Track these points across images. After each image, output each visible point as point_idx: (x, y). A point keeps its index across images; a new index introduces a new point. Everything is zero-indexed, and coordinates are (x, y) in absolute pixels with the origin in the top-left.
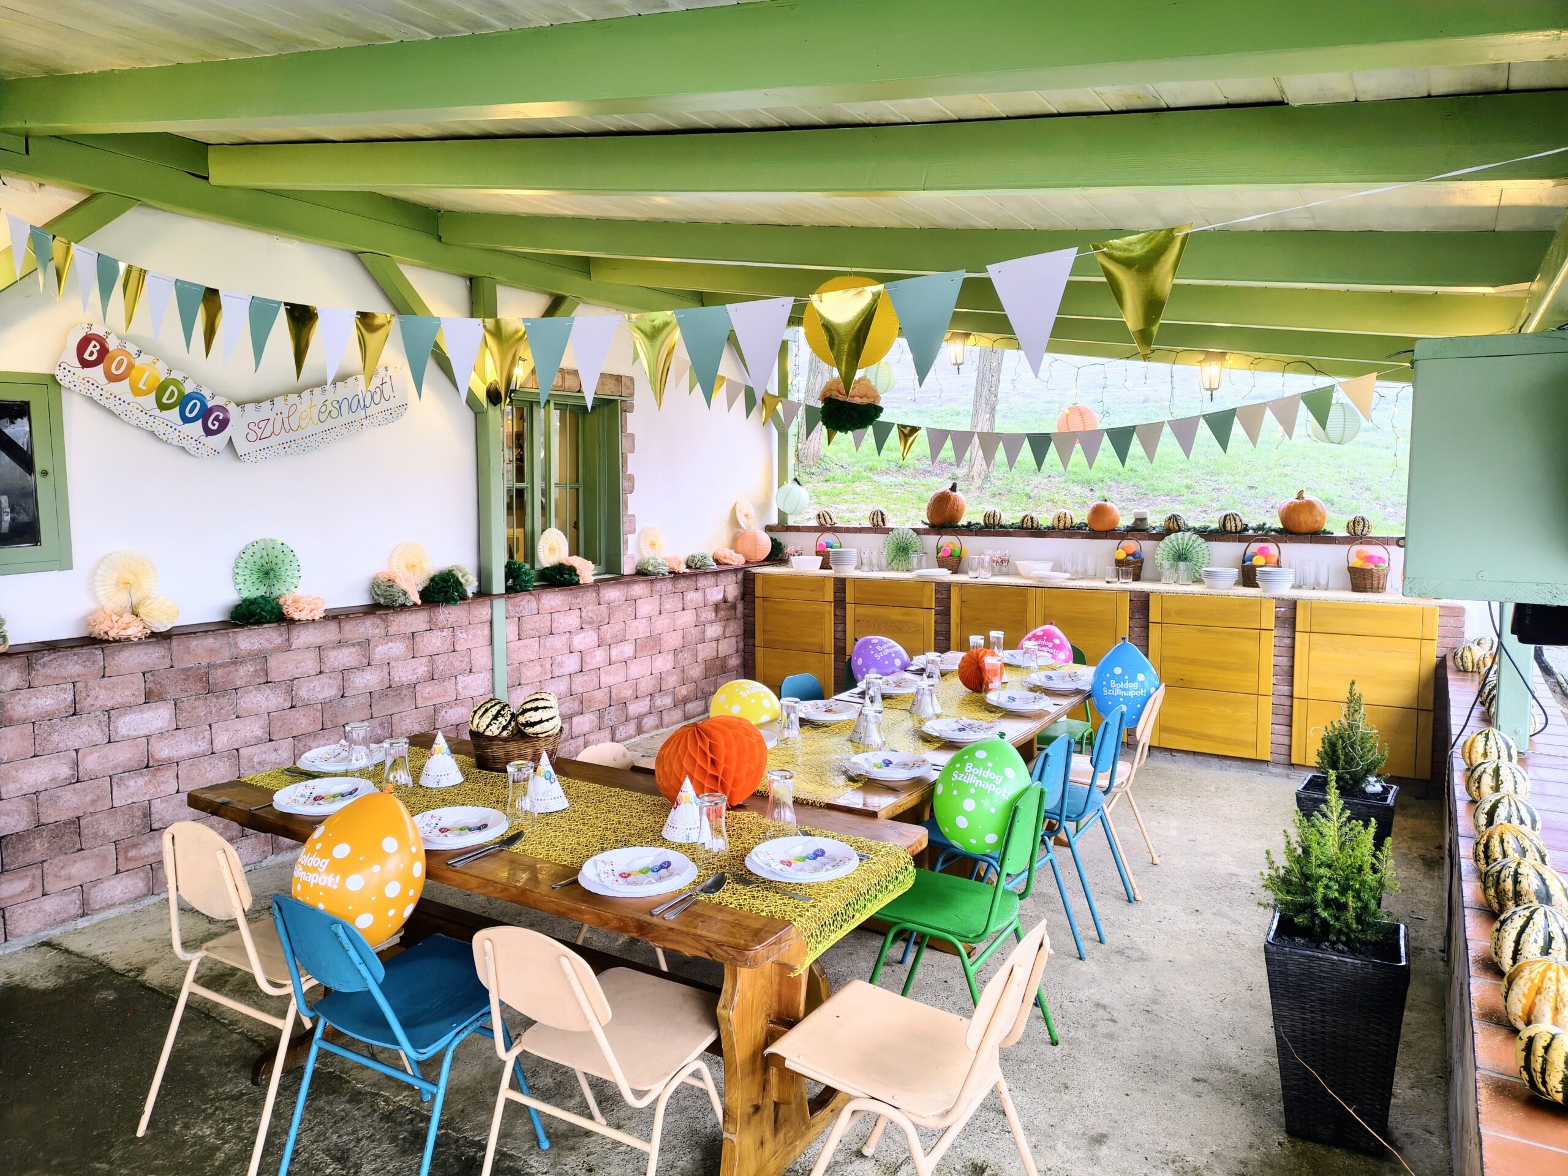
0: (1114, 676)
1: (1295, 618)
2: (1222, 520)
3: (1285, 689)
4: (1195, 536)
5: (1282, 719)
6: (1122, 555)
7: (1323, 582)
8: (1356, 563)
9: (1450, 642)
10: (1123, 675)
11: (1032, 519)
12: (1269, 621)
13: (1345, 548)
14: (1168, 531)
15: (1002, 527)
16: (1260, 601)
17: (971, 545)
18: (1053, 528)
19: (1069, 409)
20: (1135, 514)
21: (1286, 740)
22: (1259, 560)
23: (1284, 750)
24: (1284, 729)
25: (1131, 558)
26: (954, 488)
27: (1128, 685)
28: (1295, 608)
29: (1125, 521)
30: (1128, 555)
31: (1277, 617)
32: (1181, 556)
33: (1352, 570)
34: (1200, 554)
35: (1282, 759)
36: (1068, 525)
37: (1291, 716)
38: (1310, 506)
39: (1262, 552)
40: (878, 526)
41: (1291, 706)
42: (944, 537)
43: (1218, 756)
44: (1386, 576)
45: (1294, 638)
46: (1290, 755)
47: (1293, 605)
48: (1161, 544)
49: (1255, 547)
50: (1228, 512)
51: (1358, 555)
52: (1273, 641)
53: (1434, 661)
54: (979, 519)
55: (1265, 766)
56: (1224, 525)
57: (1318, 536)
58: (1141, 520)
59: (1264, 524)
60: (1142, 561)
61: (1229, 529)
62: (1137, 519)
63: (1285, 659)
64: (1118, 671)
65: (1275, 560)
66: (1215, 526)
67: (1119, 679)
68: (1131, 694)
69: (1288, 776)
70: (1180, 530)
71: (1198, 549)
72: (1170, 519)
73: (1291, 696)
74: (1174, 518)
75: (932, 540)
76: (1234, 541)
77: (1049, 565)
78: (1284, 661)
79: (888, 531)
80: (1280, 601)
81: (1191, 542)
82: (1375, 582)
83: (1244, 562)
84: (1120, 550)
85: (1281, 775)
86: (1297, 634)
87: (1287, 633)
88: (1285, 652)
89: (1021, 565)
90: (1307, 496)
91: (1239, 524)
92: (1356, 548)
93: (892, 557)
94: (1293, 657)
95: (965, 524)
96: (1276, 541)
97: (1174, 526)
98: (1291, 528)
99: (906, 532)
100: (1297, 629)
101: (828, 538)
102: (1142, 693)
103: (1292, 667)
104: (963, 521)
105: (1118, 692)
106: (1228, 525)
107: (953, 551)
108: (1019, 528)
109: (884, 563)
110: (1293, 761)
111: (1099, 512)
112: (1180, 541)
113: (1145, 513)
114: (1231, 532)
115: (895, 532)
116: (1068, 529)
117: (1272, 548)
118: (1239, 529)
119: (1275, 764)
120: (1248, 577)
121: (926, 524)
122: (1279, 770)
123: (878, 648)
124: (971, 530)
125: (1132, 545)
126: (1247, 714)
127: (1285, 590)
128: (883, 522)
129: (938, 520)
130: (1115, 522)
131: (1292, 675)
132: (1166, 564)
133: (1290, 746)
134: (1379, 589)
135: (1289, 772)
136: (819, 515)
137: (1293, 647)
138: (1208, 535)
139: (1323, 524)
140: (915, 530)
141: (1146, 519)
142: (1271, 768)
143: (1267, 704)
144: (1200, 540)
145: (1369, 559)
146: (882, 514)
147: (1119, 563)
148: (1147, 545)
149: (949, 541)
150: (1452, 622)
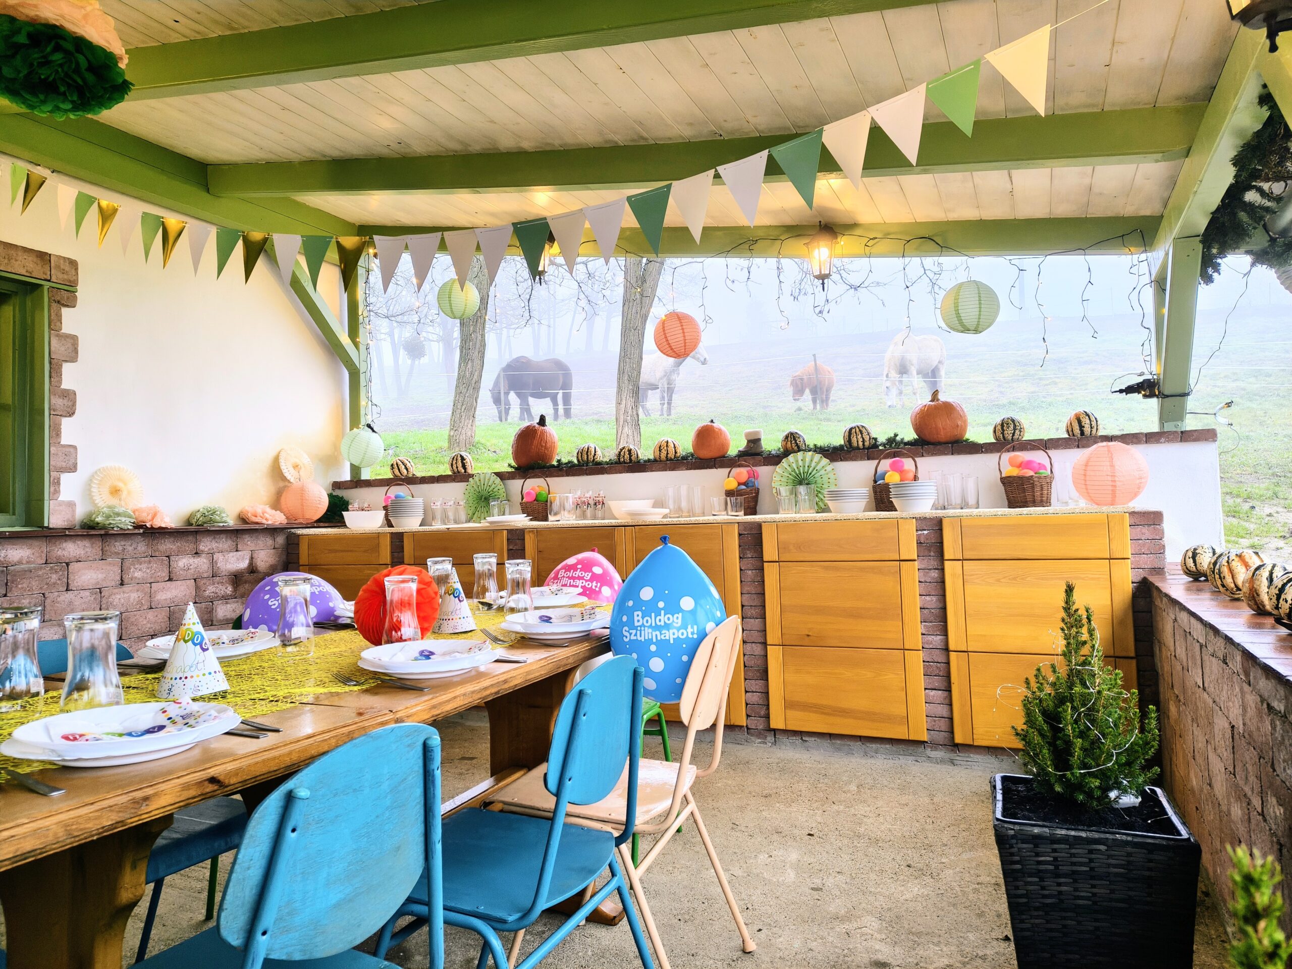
0: (639, 604)
1: (942, 543)
2: (847, 434)
3: (937, 640)
4: (818, 456)
5: (937, 682)
6: (732, 484)
7: (972, 501)
8: (1010, 471)
9: (1147, 561)
10: (655, 600)
11: (630, 451)
12: (910, 549)
13: (991, 459)
14: (786, 453)
15: (599, 463)
16: (899, 525)
18: (655, 460)
20: (747, 435)
21: (943, 711)
22: (893, 478)
23: (943, 725)
24: (939, 695)
25: (743, 487)
26: (542, 421)
27: (663, 619)
28: (941, 530)
29: (736, 445)
30: (739, 484)
31: (919, 543)
32: (801, 480)
33: (1006, 481)
34: (825, 479)
35: (941, 737)
36: (671, 455)
37: (948, 676)
38: (948, 408)
39: (895, 468)
40: (460, 474)
41: (948, 663)
42: (528, 480)
43: (860, 738)
44: (1049, 484)
45: (943, 570)
46: (952, 732)
47: (938, 524)
48: (778, 469)
49: (885, 464)
50: (853, 425)
51: (1012, 463)
52: (917, 576)
53: (1129, 588)
54: (571, 456)
55: (921, 749)
56: (850, 441)
57: (958, 446)
58: (754, 442)
59: (896, 435)
60: (757, 492)
61: (855, 444)
62: (749, 441)
63: (934, 598)
64: (646, 594)
65: (911, 475)
66: (838, 440)
67: (650, 608)
68: (670, 635)
69: (952, 762)
70: (799, 450)
71: (822, 472)
72: (787, 437)
73: (946, 650)
74: (792, 437)
75: (516, 485)
76: (862, 459)
77: (650, 502)
78: (932, 601)
79: (468, 478)
80: (922, 521)
81: (813, 465)
82: (1038, 494)
83: (875, 481)
84: (730, 479)
85: (942, 761)
86: (946, 563)
87: (934, 563)
88: (932, 589)
89: (614, 505)
90: (943, 398)
91: (867, 438)
92: (1006, 456)
94: (944, 596)
95: (556, 463)
96: (913, 456)
97: (792, 446)
98: (928, 437)
99: (488, 477)
100: (946, 556)
102: (691, 632)
103: (944, 609)
104: (553, 460)
106: (854, 440)
107: (539, 496)
108: (616, 463)
109: (463, 517)
110: (958, 739)
111: (706, 435)
112: (801, 463)
113: (757, 433)
114: (858, 448)
115: (476, 478)
116: (671, 460)
117: (908, 462)
118: (867, 444)
119: (934, 745)
120: (882, 500)
121: (510, 466)
122: (939, 754)
124: (562, 469)
125: (742, 473)
126: (893, 678)
127: (924, 507)
128: (464, 466)
129: (524, 462)
130: (725, 446)
131: (944, 619)
132: (784, 491)
133: (951, 719)
134: (1043, 502)
135: (952, 756)
136: (392, 465)
137: (943, 582)
138: (833, 454)
139: (964, 430)
140: (498, 474)
141: (759, 440)
142: (929, 752)
143: (916, 661)
144: (825, 461)
145: (1028, 465)
146: (463, 459)
147: (729, 493)
148: (763, 471)
149: (534, 485)
150: (1146, 532)
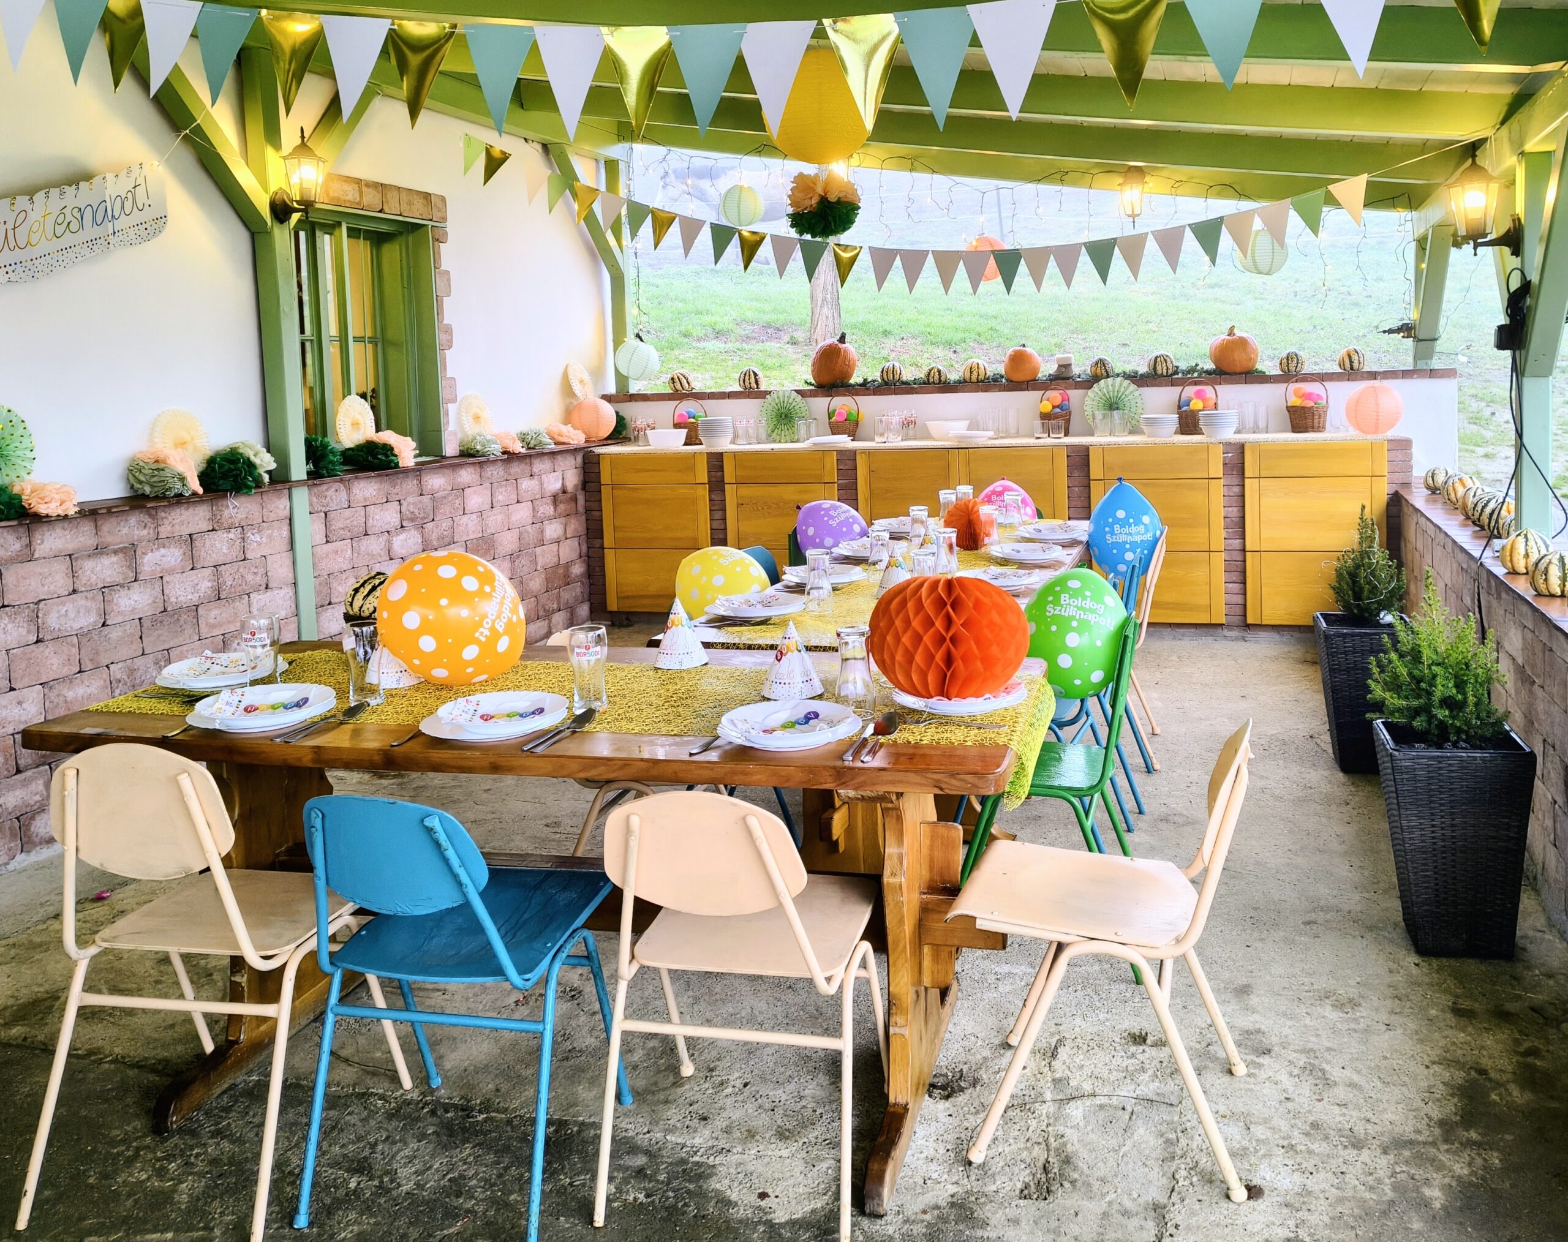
0: (1117, 521)
1: (1243, 464)
2: (1152, 362)
3: (1236, 543)
4: (1127, 382)
5: (1235, 576)
6: (1047, 407)
7: (1262, 424)
8: (1295, 401)
9: (1399, 478)
10: (1127, 517)
11: (939, 371)
12: (1217, 470)
13: (1279, 389)
14: (1095, 379)
15: (903, 383)
16: (1207, 447)
17: (869, 406)
18: (965, 381)
19: (977, 240)
20: (1058, 360)
21: (1239, 599)
22: (1196, 404)
23: (1238, 610)
24: (1236, 587)
25: (1058, 410)
26: (842, 339)
27: (1133, 529)
28: (1243, 453)
29: (1047, 369)
30: (1054, 407)
31: (1225, 464)
32: (1112, 405)
33: (1291, 410)
34: (1133, 402)
35: (1237, 620)
36: (982, 377)
37: (1244, 572)
38: (1243, 343)
39: (1199, 395)
40: (751, 389)
41: (1244, 561)
42: (836, 398)
43: (1170, 625)
44: (1325, 412)
45: (1243, 486)
46: (1245, 616)
47: (1241, 448)
48: (1090, 393)
49: (1190, 391)
50: (1158, 354)
51: (1296, 393)
52: (1222, 491)
53: (1384, 499)
54: (874, 375)
55: (1220, 630)
56: (1155, 369)
57: (1251, 376)
58: (1065, 367)
59: (1197, 365)
60: (1070, 413)
61: (1159, 372)
62: (1060, 366)
63: (1235, 509)
64: (1121, 514)
65: (1212, 403)
66: (1143, 369)
67: (1124, 523)
68: (1138, 539)
69: (1244, 639)
70: (1108, 376)
71: (1131, 397)
72: (1097, 363)
73: (1244, 550)
74: (1101, 363)
75: (821, 404)
76: (1166, 385)
77: (966, 423)
78: (1234, 512)
79: (764, 394)
80: (1228, 445)
81: (1122, 390)
82: (1316, 421)
83: (1179, 407)
84: (1045, 402)
85: (1236, 639)
86: (1247, 481)
87: (1236, 480)
88: (1235, 501)
89: (934, 426)
90: (1238, 333)
91: (1170, 367)
92: (1293, 386)
93: (772, 426)
94: (1243, 507)
95: (860, 380)
96: (1213, 383)
97: (1101, 372)
98: (1225, 369)
99: (787, 394)
100: (1247, 474)
101: (687, 407)
102: (1149, 536)
103: (1243, 517)
104: (856, 379)
105: (1122, 538)
106: (1159, 368)
107: (849, 414)
108: (924, 383)
109: (764, 436)
110: (1250, 621)
111: (1019, 359)
112: (1111, 388)
113: (1070, 358)
114: (1162, 375)
115: (774, 396)
116: (982, 381)
117: (1209, 390)
118: (1170, 372)
119: (1229, 626)
120: (1189, 423)
121: (810, 384)
122: (1234, 633)
123: (832, 513)
124: (866, 388)
125: (1055, 395)
126: (1199, 574)
127: (1229, 434)
128: (757, 382)
129: (826, 379)
130: (1036, 371)
131: (1244, 527)
132: (1099, 415)
133: (1245, 606)
134: (1319, 429)
135: (1245, 634)
136: (673, 379)
137: (1243, 496)
138: (1140, 380)
139: (1255, 363)
140: (798, 392)
141: (1070, 365)
142: (1226, 632)
143: (1219, 561)
144: (1133, 387)
145: (1308, 396)
146: (755, 374)
147: (1045, 416)
148: (1074, 394)
149: (842, 403)
150: (1399, 455)
